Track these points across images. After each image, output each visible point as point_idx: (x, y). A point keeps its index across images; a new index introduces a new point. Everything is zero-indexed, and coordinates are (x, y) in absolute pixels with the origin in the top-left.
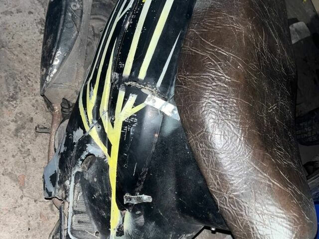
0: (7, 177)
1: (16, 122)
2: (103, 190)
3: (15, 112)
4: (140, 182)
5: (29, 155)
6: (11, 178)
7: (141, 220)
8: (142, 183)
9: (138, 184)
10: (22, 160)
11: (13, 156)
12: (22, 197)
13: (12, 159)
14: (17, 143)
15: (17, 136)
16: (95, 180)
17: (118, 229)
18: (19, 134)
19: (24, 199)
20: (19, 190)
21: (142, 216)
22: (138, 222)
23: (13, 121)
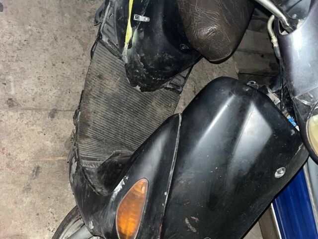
0: (77, 40)
1: (91, 13)
2: (125, 14)
3: (91, 7)
4: (144, 7)
5: (93, 33)
6: (80, 42)
7: (142, 34)
8: (146, 8)
9: (143, 8)
10: (89, 35)
11: (84, 31)
12: (83, 55)
13: (83, 32)
14: (88, 24)
15: (89, 21)
16: (122, 8)
17: (129, 43)
18: (91, 20)
19: (84, 56)
20: (82, 50)
21: (143, 32)
22: (140, 37)
23: (89, 12)
